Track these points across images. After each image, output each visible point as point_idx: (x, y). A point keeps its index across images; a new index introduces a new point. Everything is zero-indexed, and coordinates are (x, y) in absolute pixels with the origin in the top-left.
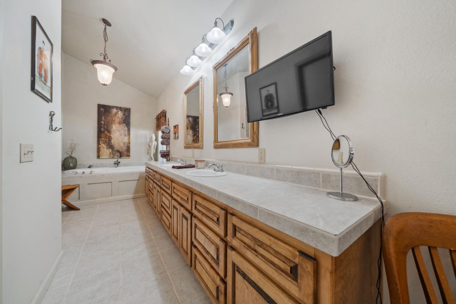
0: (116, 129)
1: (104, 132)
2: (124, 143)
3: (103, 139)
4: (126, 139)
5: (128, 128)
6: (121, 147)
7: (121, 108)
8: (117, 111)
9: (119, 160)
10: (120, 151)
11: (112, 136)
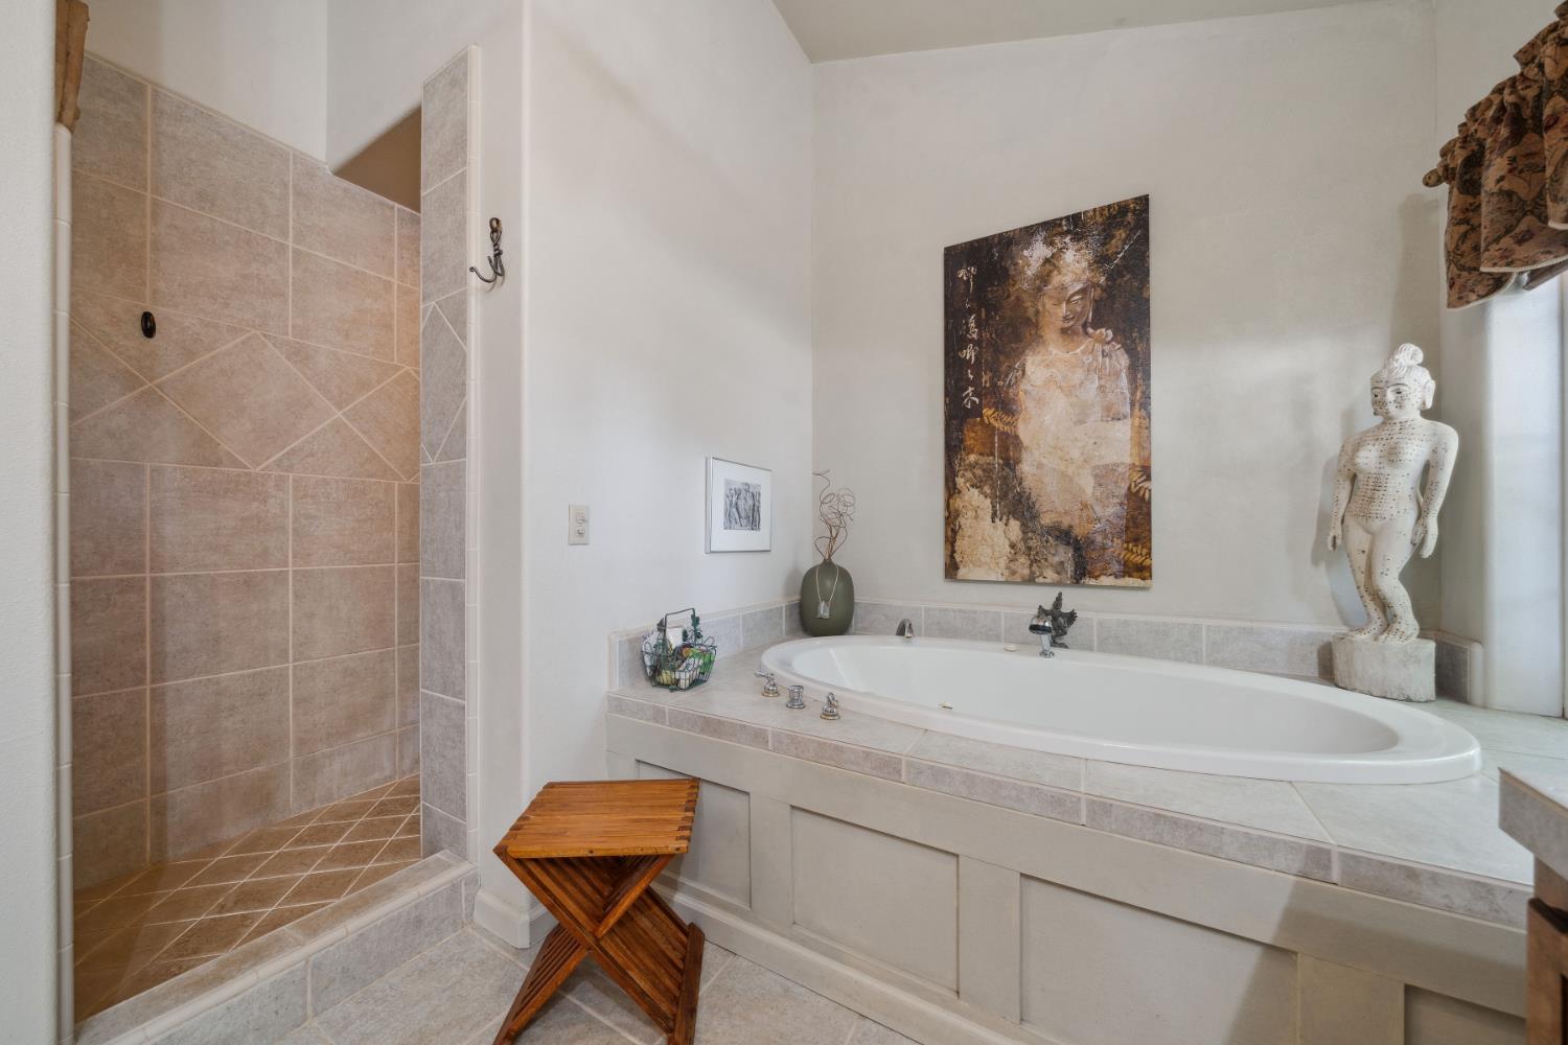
0: (1051, 380)
1: (977, 411)
2: (1104, 475)
3: (972, 458)
4: (1117, 442)
5: (1131, 351)
6: (1085, 506)
7: (1075, 219)
8: (1047, 252)
9: (1073, 599)
10: (1078, 531)
11: (1024, 432)
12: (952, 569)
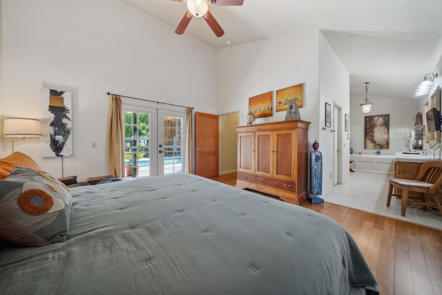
0: (378, 130)
1: (369, 133)
2: (384, 139)
3: (368, 137)
4: (386, 136)
5: (387, 128)
6: (382, 142)
7: (381, 115)
8: (378, 118)
9: (380, 151)
10: (381, 144)
11: (374, 135)
12: (365, 148)
